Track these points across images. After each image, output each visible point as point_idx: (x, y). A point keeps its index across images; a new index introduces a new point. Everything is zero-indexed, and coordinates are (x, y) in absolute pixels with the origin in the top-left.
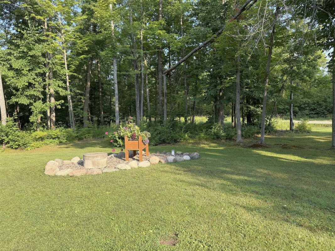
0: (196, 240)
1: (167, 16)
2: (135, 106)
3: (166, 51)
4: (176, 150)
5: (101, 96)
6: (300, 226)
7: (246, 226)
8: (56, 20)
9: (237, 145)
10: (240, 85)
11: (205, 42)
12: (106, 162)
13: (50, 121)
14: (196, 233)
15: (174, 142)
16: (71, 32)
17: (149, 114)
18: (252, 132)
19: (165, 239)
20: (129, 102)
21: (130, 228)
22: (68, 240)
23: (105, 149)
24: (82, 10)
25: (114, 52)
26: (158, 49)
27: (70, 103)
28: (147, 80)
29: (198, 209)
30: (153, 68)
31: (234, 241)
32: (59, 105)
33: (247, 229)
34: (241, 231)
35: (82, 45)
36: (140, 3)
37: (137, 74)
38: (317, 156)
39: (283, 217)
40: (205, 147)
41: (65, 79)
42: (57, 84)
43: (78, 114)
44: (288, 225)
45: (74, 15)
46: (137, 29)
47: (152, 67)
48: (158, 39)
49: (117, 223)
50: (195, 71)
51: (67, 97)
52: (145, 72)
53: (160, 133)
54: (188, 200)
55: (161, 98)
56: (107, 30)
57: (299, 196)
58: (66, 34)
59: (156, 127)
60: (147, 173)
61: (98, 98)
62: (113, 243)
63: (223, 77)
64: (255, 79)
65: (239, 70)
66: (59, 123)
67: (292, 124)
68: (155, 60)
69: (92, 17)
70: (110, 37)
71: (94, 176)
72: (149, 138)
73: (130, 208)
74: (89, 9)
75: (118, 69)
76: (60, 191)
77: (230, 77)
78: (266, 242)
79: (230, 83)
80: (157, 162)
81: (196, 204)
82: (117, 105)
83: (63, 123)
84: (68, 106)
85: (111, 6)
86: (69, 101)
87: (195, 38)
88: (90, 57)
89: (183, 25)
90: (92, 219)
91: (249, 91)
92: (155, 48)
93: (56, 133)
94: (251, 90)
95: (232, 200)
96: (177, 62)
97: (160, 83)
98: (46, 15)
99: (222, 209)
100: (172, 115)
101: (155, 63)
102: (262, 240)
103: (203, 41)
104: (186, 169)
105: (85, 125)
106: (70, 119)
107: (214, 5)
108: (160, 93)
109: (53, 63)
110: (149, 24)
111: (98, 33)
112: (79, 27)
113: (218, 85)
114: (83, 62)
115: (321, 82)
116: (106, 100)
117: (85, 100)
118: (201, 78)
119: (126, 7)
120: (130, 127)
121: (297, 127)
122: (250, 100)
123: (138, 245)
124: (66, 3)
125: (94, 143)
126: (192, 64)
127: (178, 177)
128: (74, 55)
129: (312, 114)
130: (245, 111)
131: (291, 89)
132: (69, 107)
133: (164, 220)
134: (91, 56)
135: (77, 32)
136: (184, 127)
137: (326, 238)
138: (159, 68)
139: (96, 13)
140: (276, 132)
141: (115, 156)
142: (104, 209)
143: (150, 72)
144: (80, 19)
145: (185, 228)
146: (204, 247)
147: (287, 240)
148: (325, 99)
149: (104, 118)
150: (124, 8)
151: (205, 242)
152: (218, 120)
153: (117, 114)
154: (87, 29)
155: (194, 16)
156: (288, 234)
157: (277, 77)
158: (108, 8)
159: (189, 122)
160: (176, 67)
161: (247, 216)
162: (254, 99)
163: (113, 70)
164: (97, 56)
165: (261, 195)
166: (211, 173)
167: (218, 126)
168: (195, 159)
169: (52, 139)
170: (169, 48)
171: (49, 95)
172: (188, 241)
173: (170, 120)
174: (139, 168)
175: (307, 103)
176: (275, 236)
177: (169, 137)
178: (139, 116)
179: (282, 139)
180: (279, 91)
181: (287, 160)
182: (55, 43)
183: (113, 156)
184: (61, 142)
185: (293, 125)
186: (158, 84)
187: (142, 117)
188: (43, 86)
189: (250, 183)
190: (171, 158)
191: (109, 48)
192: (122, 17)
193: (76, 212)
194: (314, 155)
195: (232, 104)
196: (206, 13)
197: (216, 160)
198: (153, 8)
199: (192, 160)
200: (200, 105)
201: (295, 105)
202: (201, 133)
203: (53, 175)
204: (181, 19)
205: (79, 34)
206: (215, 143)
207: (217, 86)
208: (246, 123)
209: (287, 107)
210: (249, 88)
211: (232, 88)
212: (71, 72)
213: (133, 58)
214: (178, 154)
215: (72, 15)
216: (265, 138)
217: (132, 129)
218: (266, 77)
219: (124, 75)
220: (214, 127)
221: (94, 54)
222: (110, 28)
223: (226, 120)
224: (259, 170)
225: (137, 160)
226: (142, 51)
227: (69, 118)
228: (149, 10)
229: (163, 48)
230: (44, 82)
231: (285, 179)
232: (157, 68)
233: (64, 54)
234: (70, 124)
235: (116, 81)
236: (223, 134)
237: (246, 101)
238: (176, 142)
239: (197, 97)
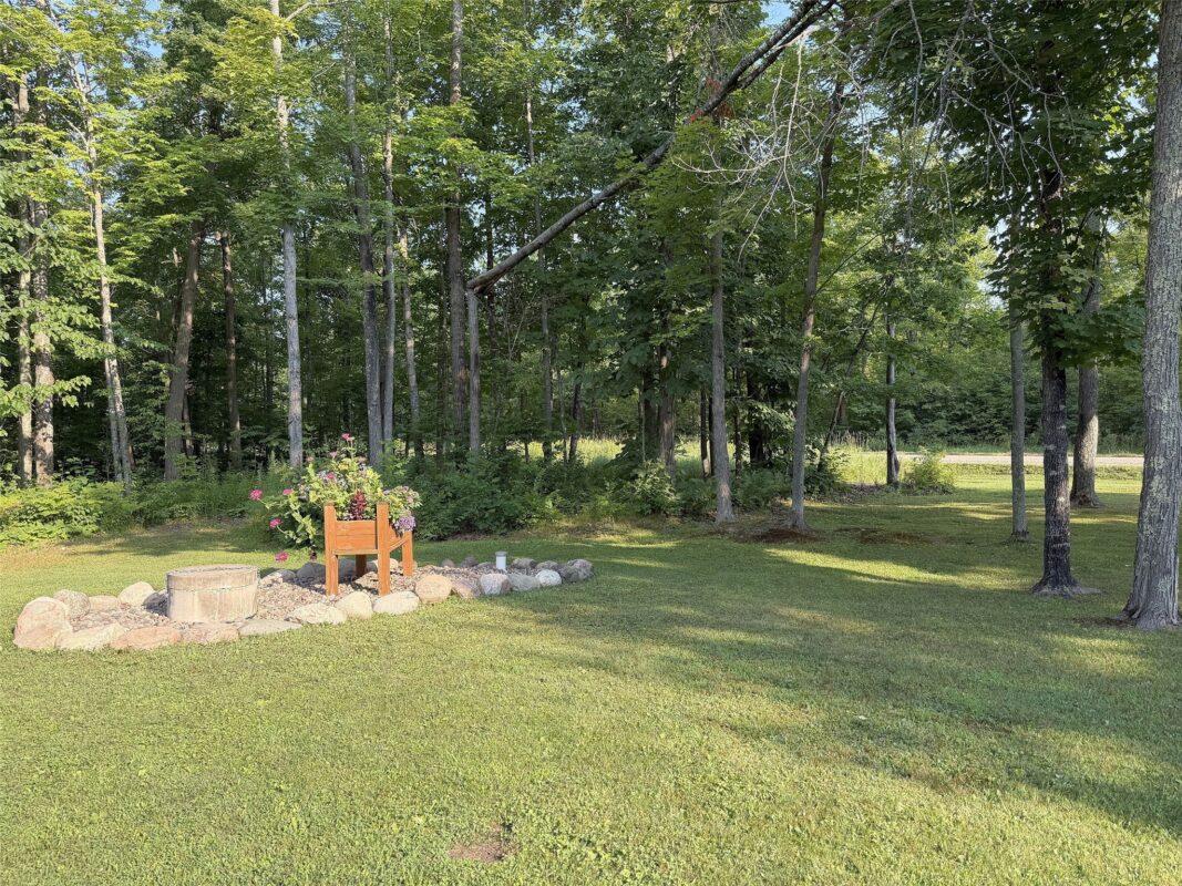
0: (572, 838)
1: (479, 91)
2: (363, 402)
3: (477, 211)
4: (512, 553)
5: (232, 365)
6: (904, 776)
7: (736, 787)
8: (66, 80)
9: (719, 532)
10: (726, 335)
11: (610, 187)
12: (252, 598)
13: (34, 454)
14: (574, 816)
15: (507, 526)
16: (122, 129)
17: (415, 429)
18: (765, 490)
19: (468, 843)
20: (342, 386)
21: (343, 815)
22: (116, 866)
23: (246, 556)
24: (166, 51)
25: (286, 206)
26: (447, 201)
27: (113, 389)
28: (408, 307)
29: (582, 741)
30: (430, 268)
31: (698, 835)
32: (73, 392)
33: (741, 794)
34: (721, 800)
35: (165, 175)
36: (385, 41)
37: (372, 287)
38: (967, 565)
39: (852, 751)
40: (611, 542)
41: (98, 297)
42: (64, 317)
43: (147, 430)
44: (868, 774)
45: (136, 66)
46: (372, 130)
47: (426, 263)
48: (449, 167)
49: (298, 801)
50: (576, 282)
51: (101, 364)
52: (399, 280)
53: (454, 497)
54: (549, 716)
55: (461, 374)
56: (260, 130)
57: (904, 686)
58: (102, 135)
59: (441, 476)
60: (405, 632)
61: (222, 370)
62: (285, 865)
63: (669, 307)
64: (773, 317)
65: (722, 283)
66: (70, 460)
67: (892, 465)
68: (438, 239)
69: (207, 78)
70: (273, 155)
71: (210, 647)
72: (415, 511)
73: (345, 751)
74: (195, 50)
75: (302, 266)
76: (78, 703)
77: (692, 307)
78: (798, 829)
79: (694, 327)
80: (444, 592)
81: (575, 727)
82: (295, 395)
83: (85, 463)
84: (105, 399)
85: (278, 43)
86: (112, 380)
87: (578, 173)
88: (196, 222)
89: (534, 124)
90: (202, 792)
91: (755, 353)
92: (438, 199)
93: (56, 501)
94: (762, 352)
95: (694, 709)
96: (514, 250)
97: (457, 320)
98: (29, 62)
99: (663, 736)
100: (497, 432)
101: (437, 250)
102: (785, 823)
103: (604, 183)
104: (544, 616)
105: (168, 471)
106: (115, 449)
107: (637, 65)
108: (456, 354)
109: (50, 239)
110: (415, 115)
111: (229, 134)
112: (156, 111)
113: (655, 332)
114: (166, 238)
115: (979, 329)
116: (254, 379)
117: (173, 378)
118: (598, 307)
119: (331, 50)
120: (345, 472)
121: (911, 475)
122: (760, 385)
123: (373, 868)
124: (107, 22)
125: (204, 534)
126: (567, 258)
127: (517, 641)
128: (132, 212)
129: (958, 431)
130: (743, 420)
131: (889, 348)
132: (111, 402)
133: (465, 784)
134: (202, 219)
135: (147, 129)
136: (539, 475)
137: (978, 806)
138: (451, 270)
139: (222, 64)
140: (844, 489)
141: (286, 580)
142: (249, 758)
143: (418, 282)
144: (159, 81)
145: (537, 802)
146: (599, 856)
147: (861, 820)
148: (996, 384)
149: (244, 443)
150: (323, 52)
151: (603, 842)
152: (656, 450)
153: (295, 429)
154: (187, 119)
155: (572, 96)
156: (864, 802)
157: (843, 311)
158: (265, 52)
159: (560, 457)
160: (512, 266)
161: (741, 755)
162: (770, 381)
163: (283, 272)
164: (222, 218)
165: (788, 687)
166: (631, 627)
167: (654, 471)
168: (577, 581)
169: (38, 522)
170: (487, 199)
171: (32, 355)
172: (548, 844)
173: (493, 449)
174: (377, 616)
175: (941, 398)
176: (825, 811)
177: (486, 509)
178: (379, 434)
179: (862, 512)
180: (852, 356)
181: (875, 577)
182: (57, 166)
183: (281, 580)
184: (78, 533)
185: (897, 469)
186: (449, 324)
187: (389, 439)
188: (7, 323)
189: (756, 652)
190: (493, 580)
191: (266, 190)
192: (316, 84)
193: (141, 773)
194: (959, 562)
195: (703, 398)
196: (613, 88)
197: (648, 581)
198: (431, 60)
199: (566, 586)
200: (599, 401)
201: (905, 403)
202: (601, 494)
203: (49, 650)
204: (529, 105)
205: (152, 135)
206: (647, 527)
207: (650, 335)
208: (748, 460)
209: (877, 408)
210: (756, 345)
211: (699, 342)
212: (120, 272)
213: (355, 229)
214: (520, 568)
215: (128, 65)
216: (806, 508)
217: (351, 480)
218: (807, 307)
219: (324, 289)
220: (642, 475)
221: (212, 209)
222: (274, 120)
223: (684, 452)
224: (784, 611)
225: (369, 590)
226: (390, 204)
227: (111, 443)
228: (415, 67)
229: (465, 199)
230: (12, 306)
231: (864, 637)
232: (445, 269)
233: (94, 207)
234: (112, 469)
235: (293, 310)
236: (673, 498)
237: (746, 389)
238: (514, 527)
239: (586, 371)
